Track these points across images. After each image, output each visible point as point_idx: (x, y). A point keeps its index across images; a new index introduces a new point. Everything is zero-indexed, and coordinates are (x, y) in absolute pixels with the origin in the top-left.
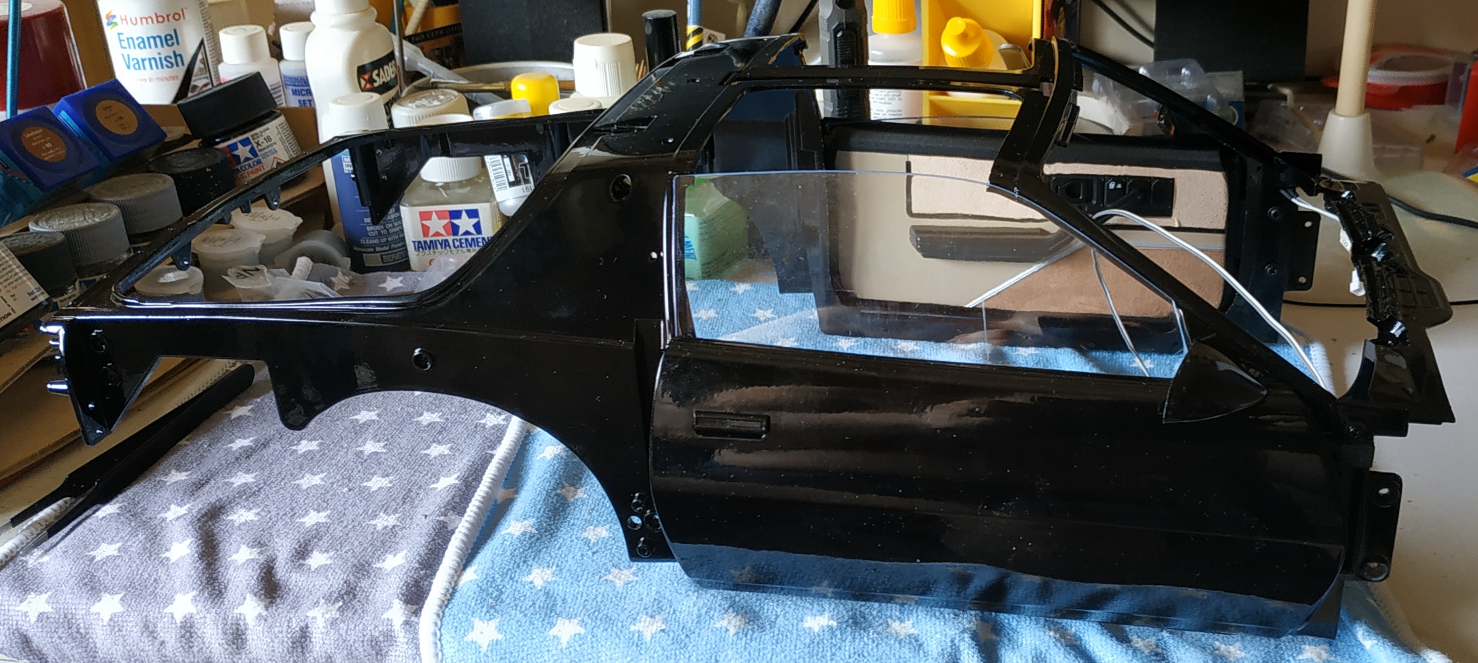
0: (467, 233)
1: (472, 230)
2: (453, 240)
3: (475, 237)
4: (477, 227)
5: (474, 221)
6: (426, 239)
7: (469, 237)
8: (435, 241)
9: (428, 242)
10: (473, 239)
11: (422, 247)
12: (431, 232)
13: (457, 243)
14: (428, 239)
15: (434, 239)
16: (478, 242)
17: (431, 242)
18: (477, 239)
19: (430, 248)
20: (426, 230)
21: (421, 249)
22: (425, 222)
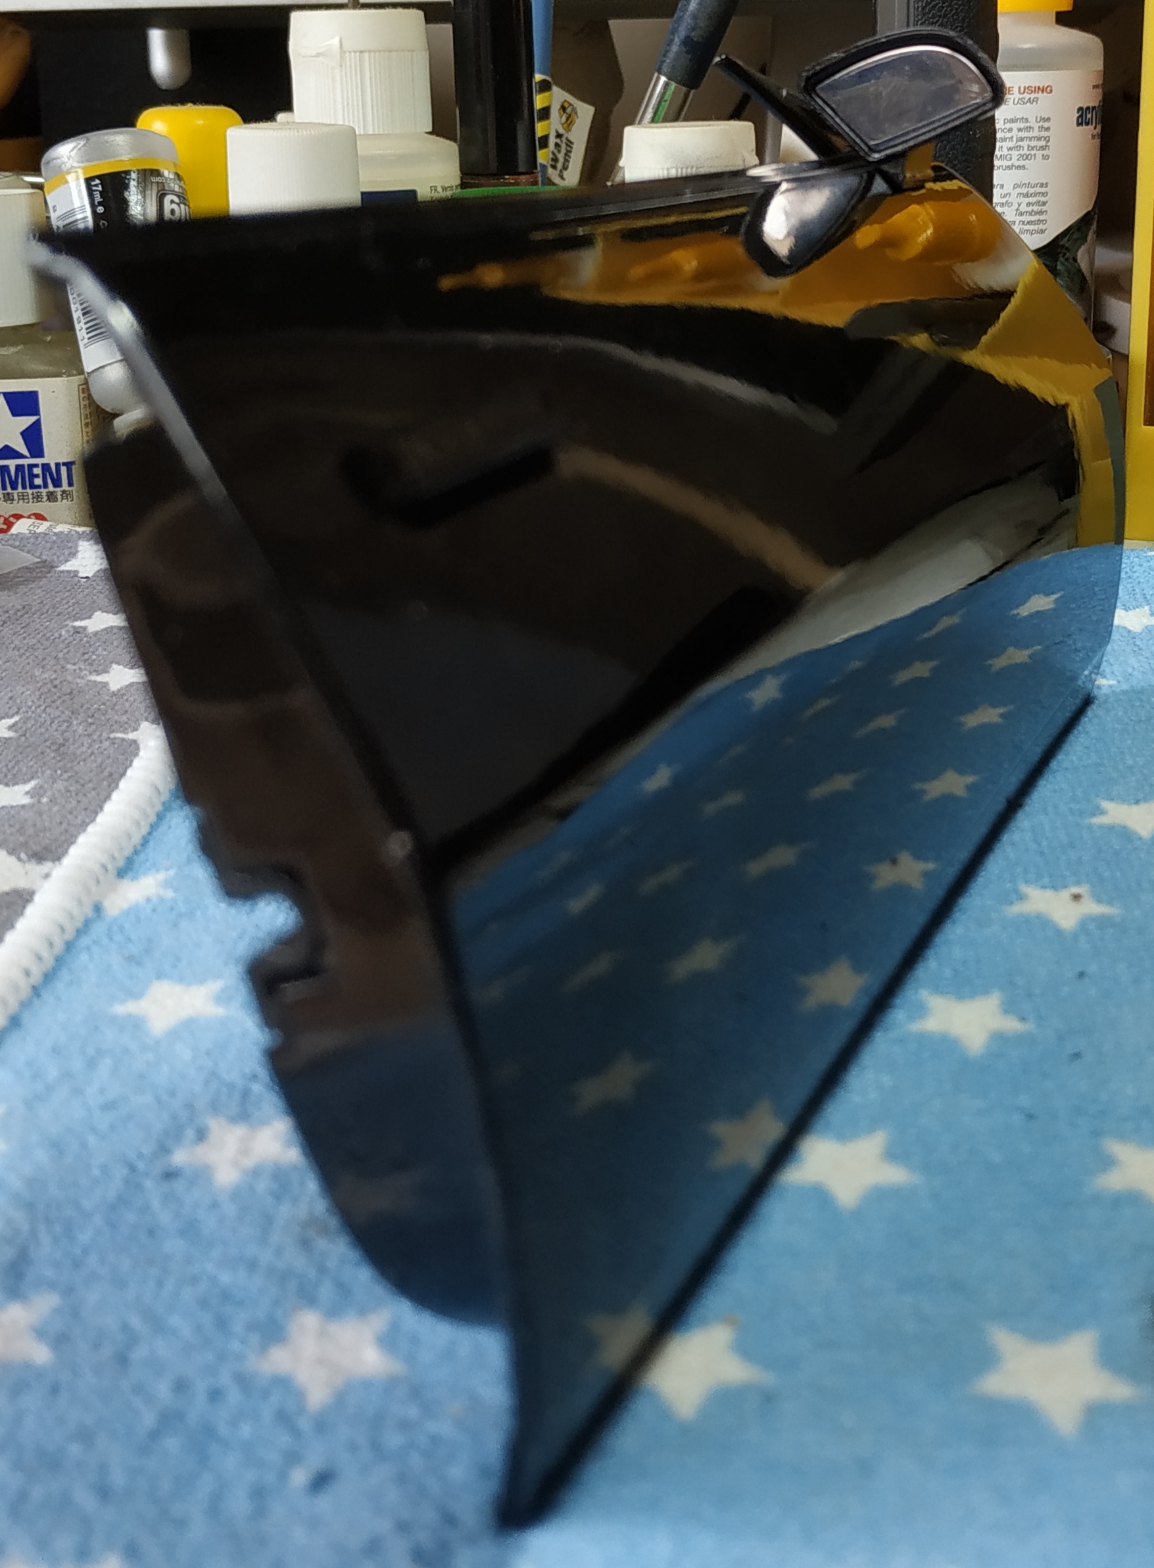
0: (6, 452)
1: (23, 450)
3: (25, 462)
4: (32, 436)
5: (27, 421)
7: (13, 464)
16: (33, 477)
18: (31, 466)
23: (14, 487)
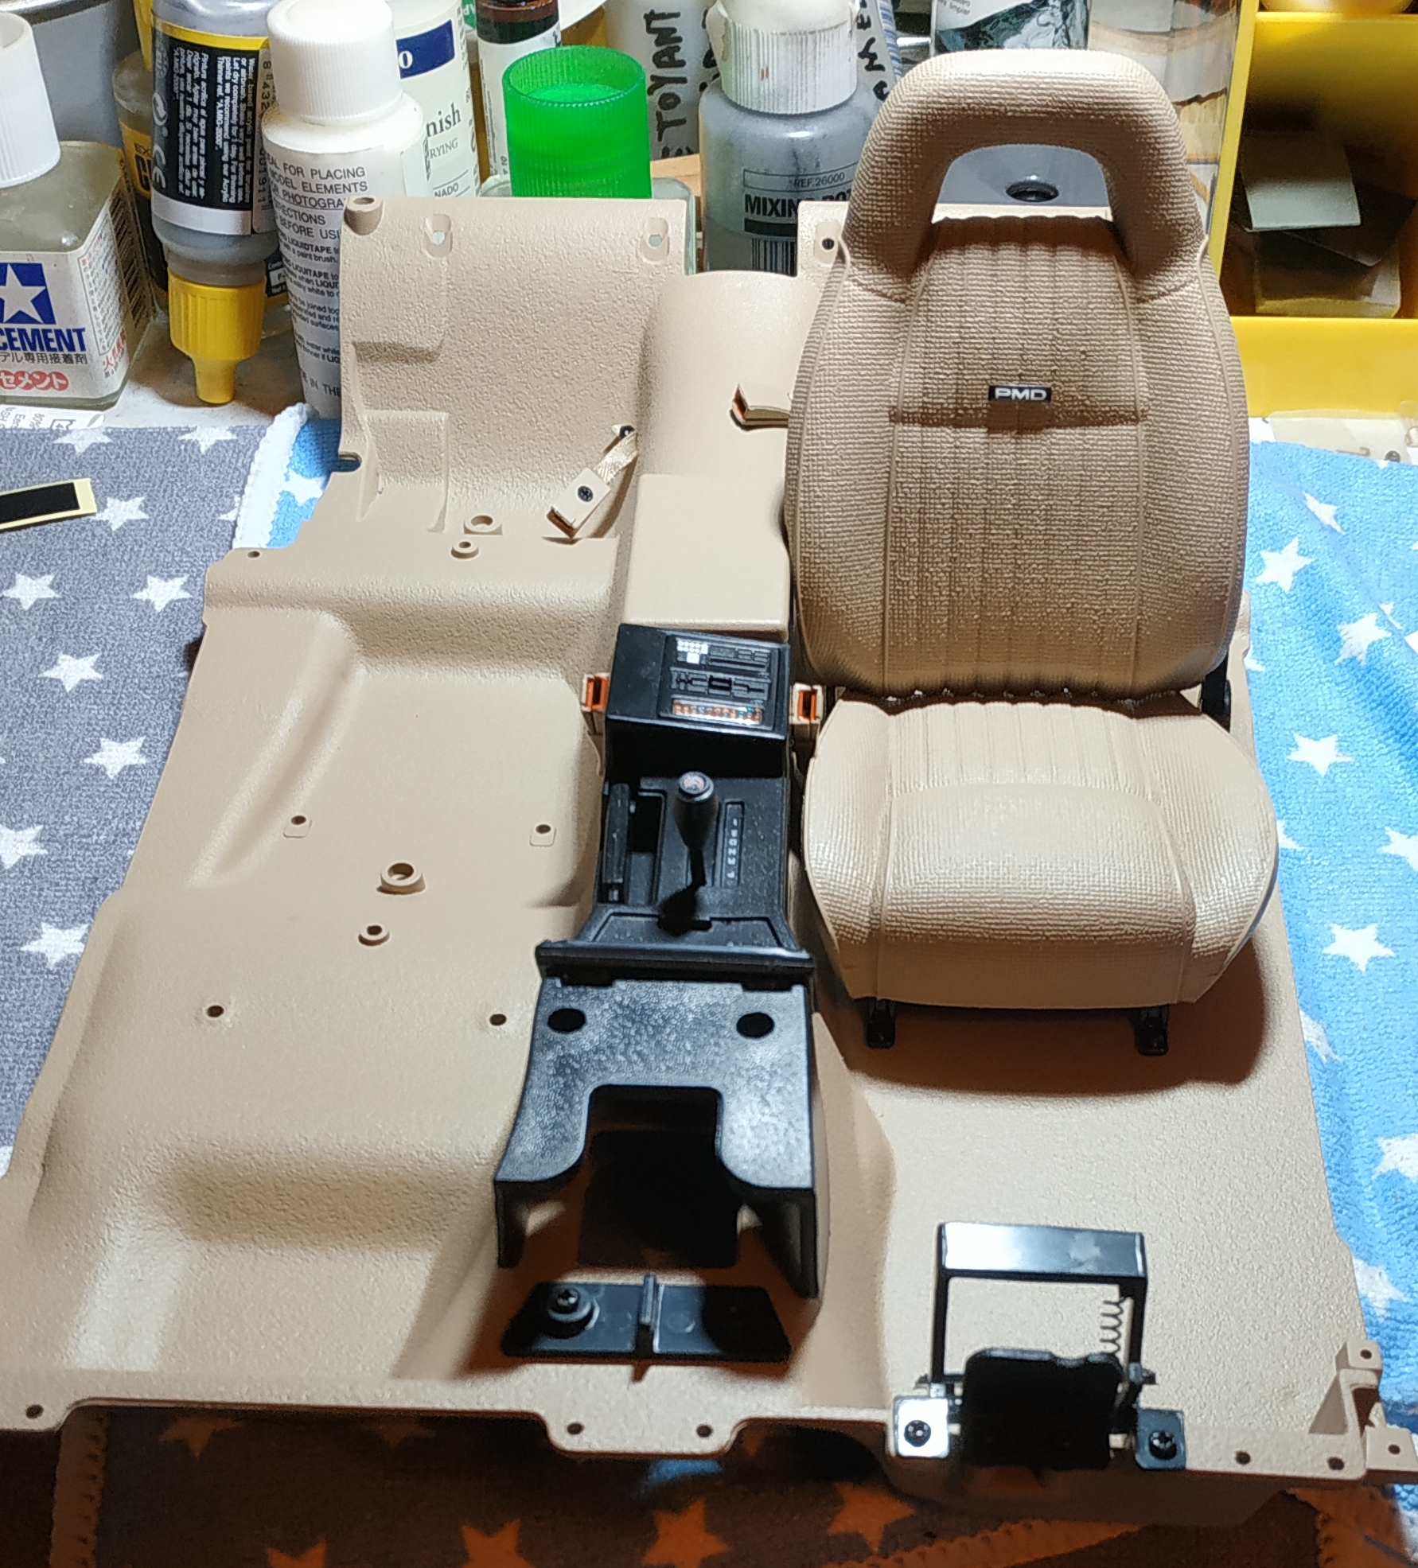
0: (21, 317)
1: (35, 315)
3: (41, 327)
4: (43, 303)
5: (35, 291)
7: (28, 328)
10: (35, 332)
16: (48, 341)
18: (45, 332)
23: (33, 348)
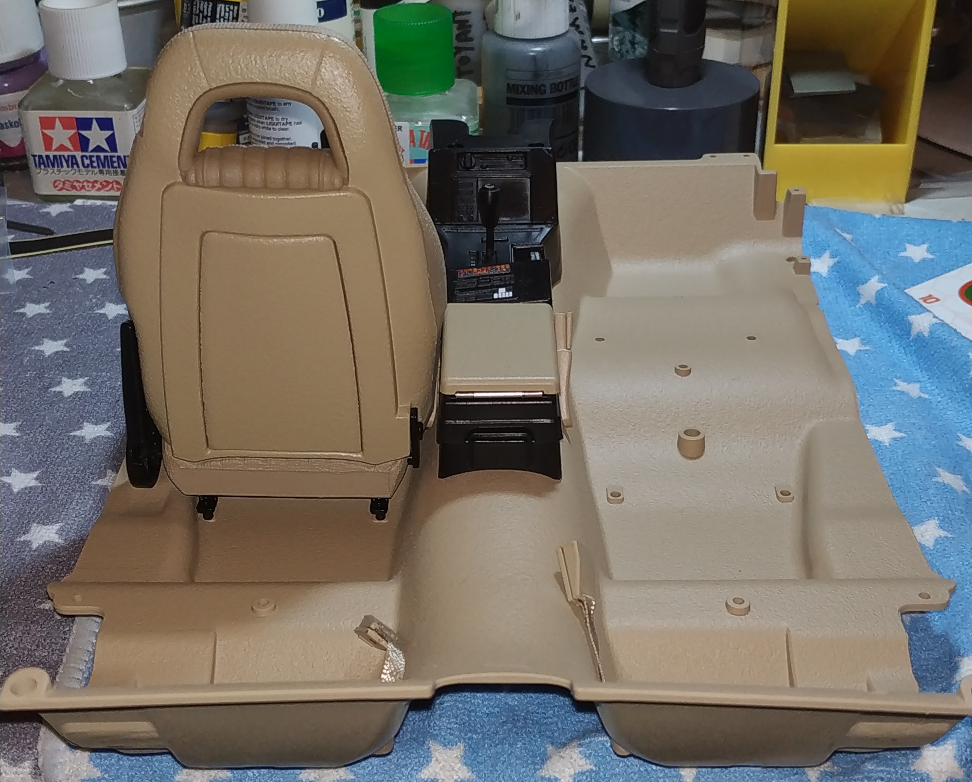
0: (99, 149)
1: (105, 146)
2: (82, 157)
3: (109, 154)
4: (111, 141)
5: (108, 133)
6: (48, 153)
7: (102, 155)
8: (60, 156)
9: (52, 158)
10: (105, 157)
11: (44, 163)
12: (55, 146)
13: (87, 162)
14: (51, 154)
15: (57, 153)
17: (55, 157)
18: (112, 157)
19: (53, 166)
20: (48, 142)
21: (42, 166)
22: (46, 131)
